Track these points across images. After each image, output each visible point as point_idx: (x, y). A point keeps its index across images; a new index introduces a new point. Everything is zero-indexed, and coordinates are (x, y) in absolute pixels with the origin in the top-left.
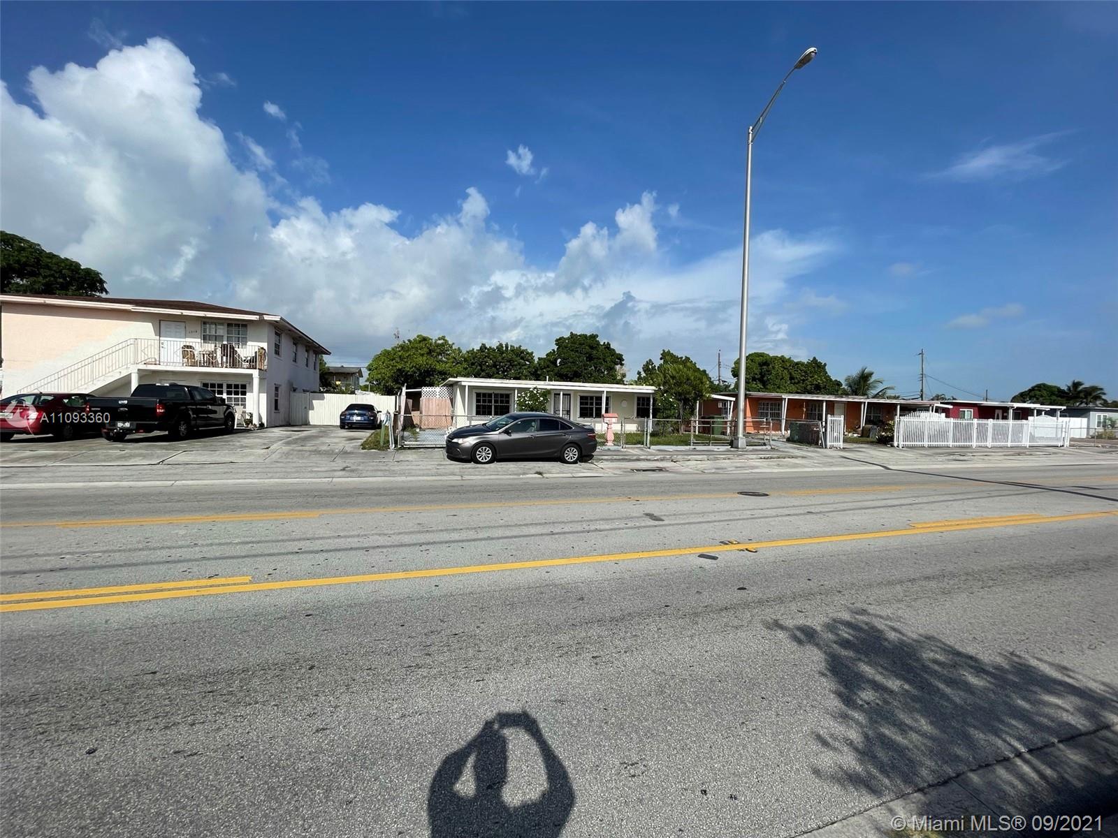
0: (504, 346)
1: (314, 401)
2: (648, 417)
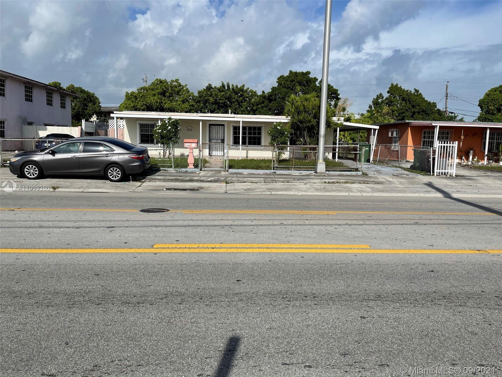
0: (226, 85)
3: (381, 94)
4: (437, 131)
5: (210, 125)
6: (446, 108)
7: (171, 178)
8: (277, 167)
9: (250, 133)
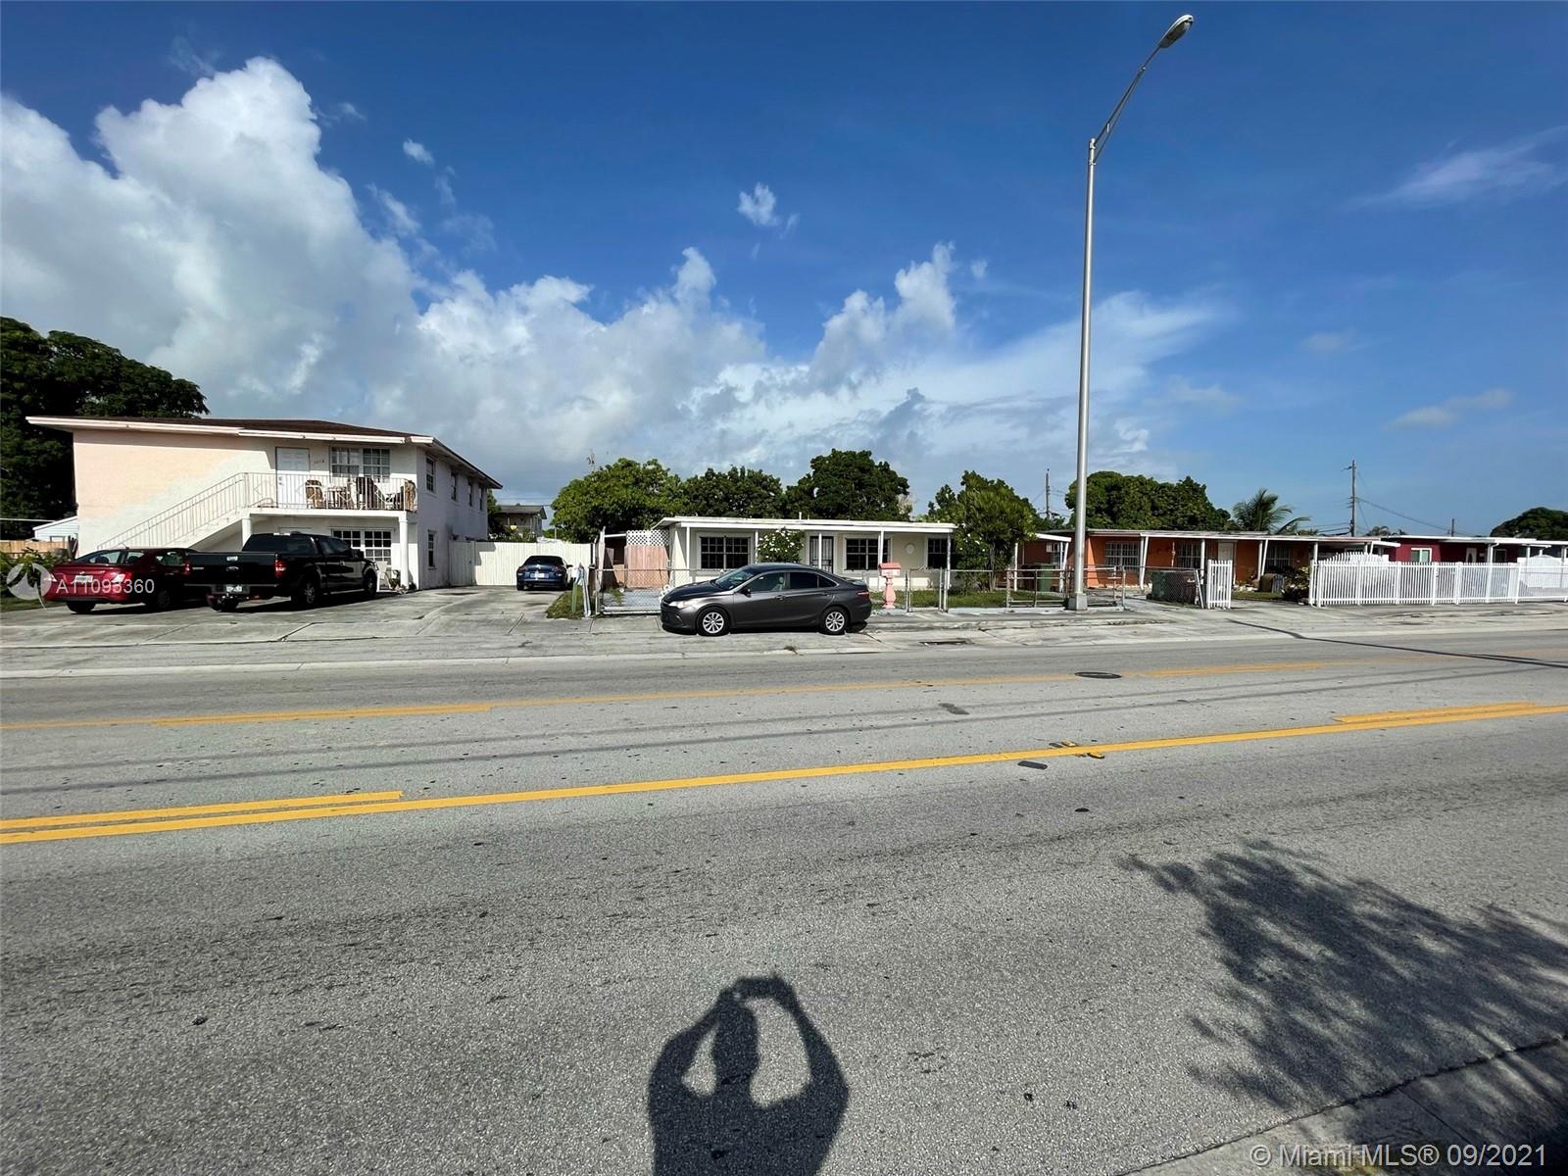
1: (481, 553)
2: (945, 567)
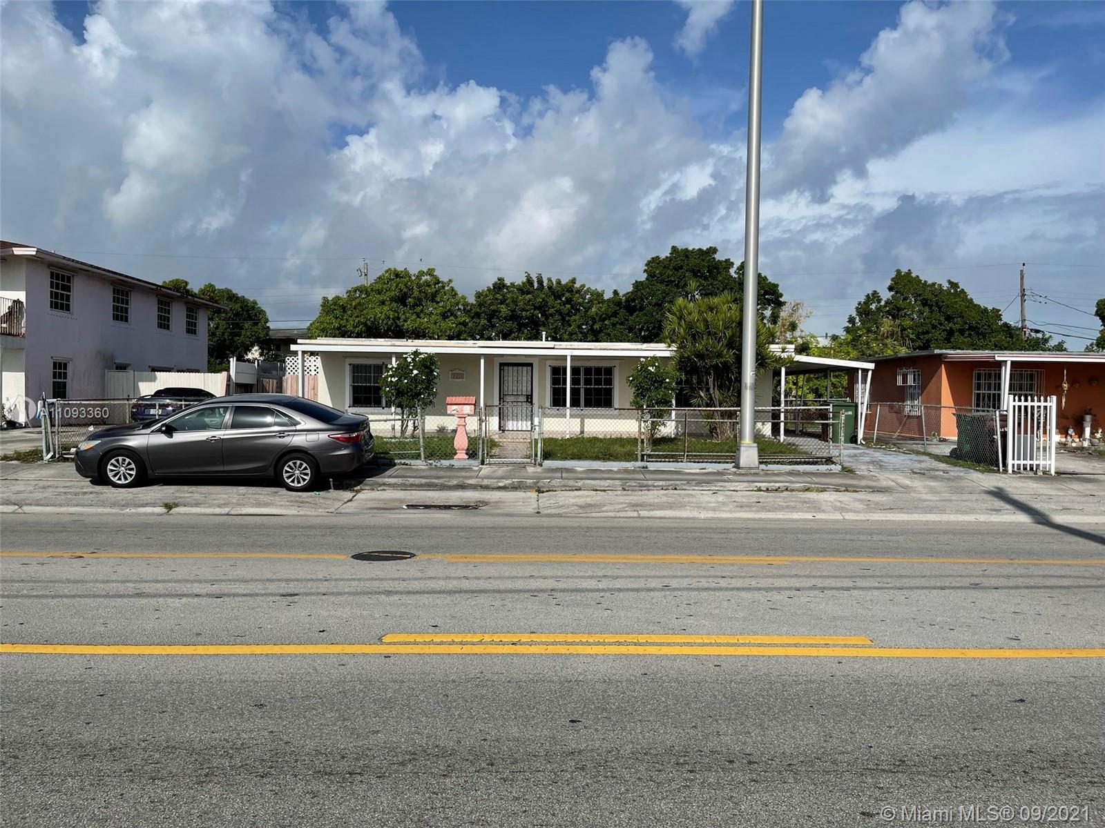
0: (535, 280)
3: (875, 293)
4: (1006, 373)
5: (501, 365)
6: (1023, 321)
7: (417, 481)
8: (649, 456)
9: (588, 382)
